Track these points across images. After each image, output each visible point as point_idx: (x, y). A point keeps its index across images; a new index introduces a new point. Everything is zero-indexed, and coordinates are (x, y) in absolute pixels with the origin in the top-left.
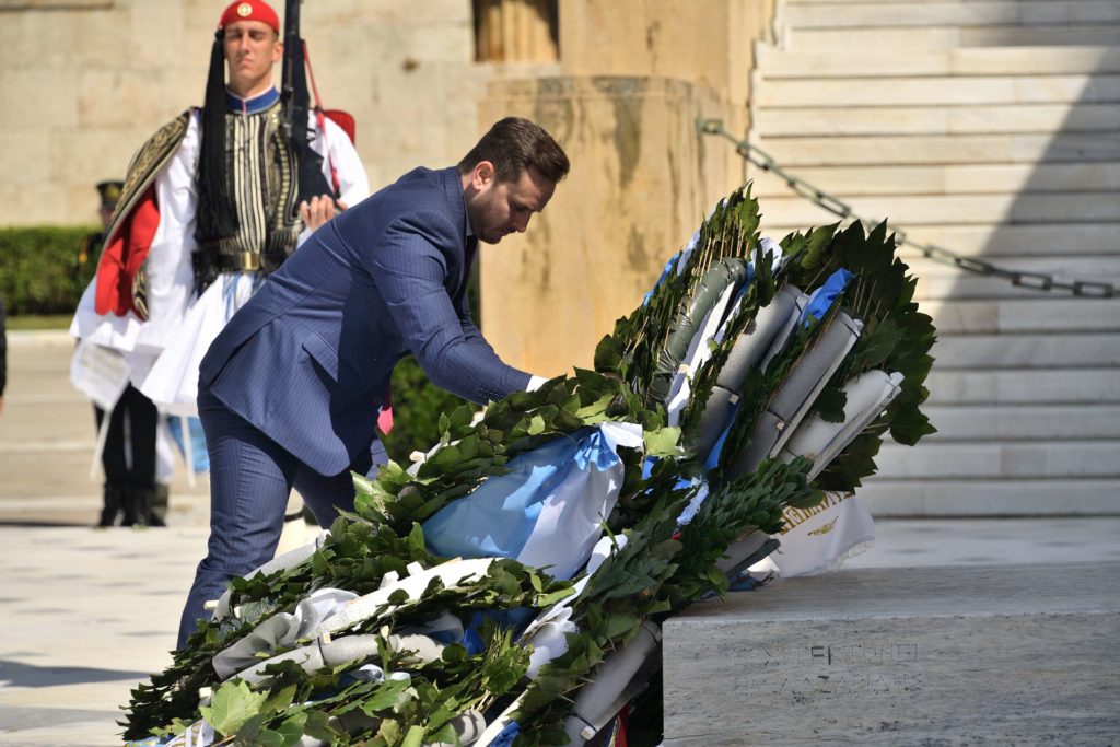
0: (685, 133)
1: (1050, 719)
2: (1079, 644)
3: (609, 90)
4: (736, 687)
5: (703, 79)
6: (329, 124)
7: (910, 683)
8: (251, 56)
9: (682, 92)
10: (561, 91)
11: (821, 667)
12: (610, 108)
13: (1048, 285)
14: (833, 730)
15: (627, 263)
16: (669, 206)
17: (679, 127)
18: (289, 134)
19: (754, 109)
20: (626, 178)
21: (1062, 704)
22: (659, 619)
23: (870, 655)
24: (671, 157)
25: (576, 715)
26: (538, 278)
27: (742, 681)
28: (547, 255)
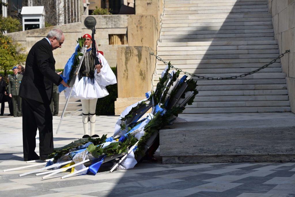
0: (148, 55)
1: (220, 145)
2: (224, 133)
3: (137, 48)
4: (171, 140)
5: (150, 47)
6: (99, 53)
7: (198, 139)
8: (88, 43)
9: (148, 49)
10: (129, 49)
11: (184, 137)
12: (137, 51)
13: (204, 78)
14: (186, 147)
15: (140, 75)
16: (146, 66)
17: (147, 54)
18: (93, 55)
19: (157, 51)
20: (139, 62)
21: (221, 143)
22: (159, 130)
23: (192, 135)
24: (146, 59)
25: (146, 145)
26: (126, 77)
27: (172, 139)
28: (127, 74)
